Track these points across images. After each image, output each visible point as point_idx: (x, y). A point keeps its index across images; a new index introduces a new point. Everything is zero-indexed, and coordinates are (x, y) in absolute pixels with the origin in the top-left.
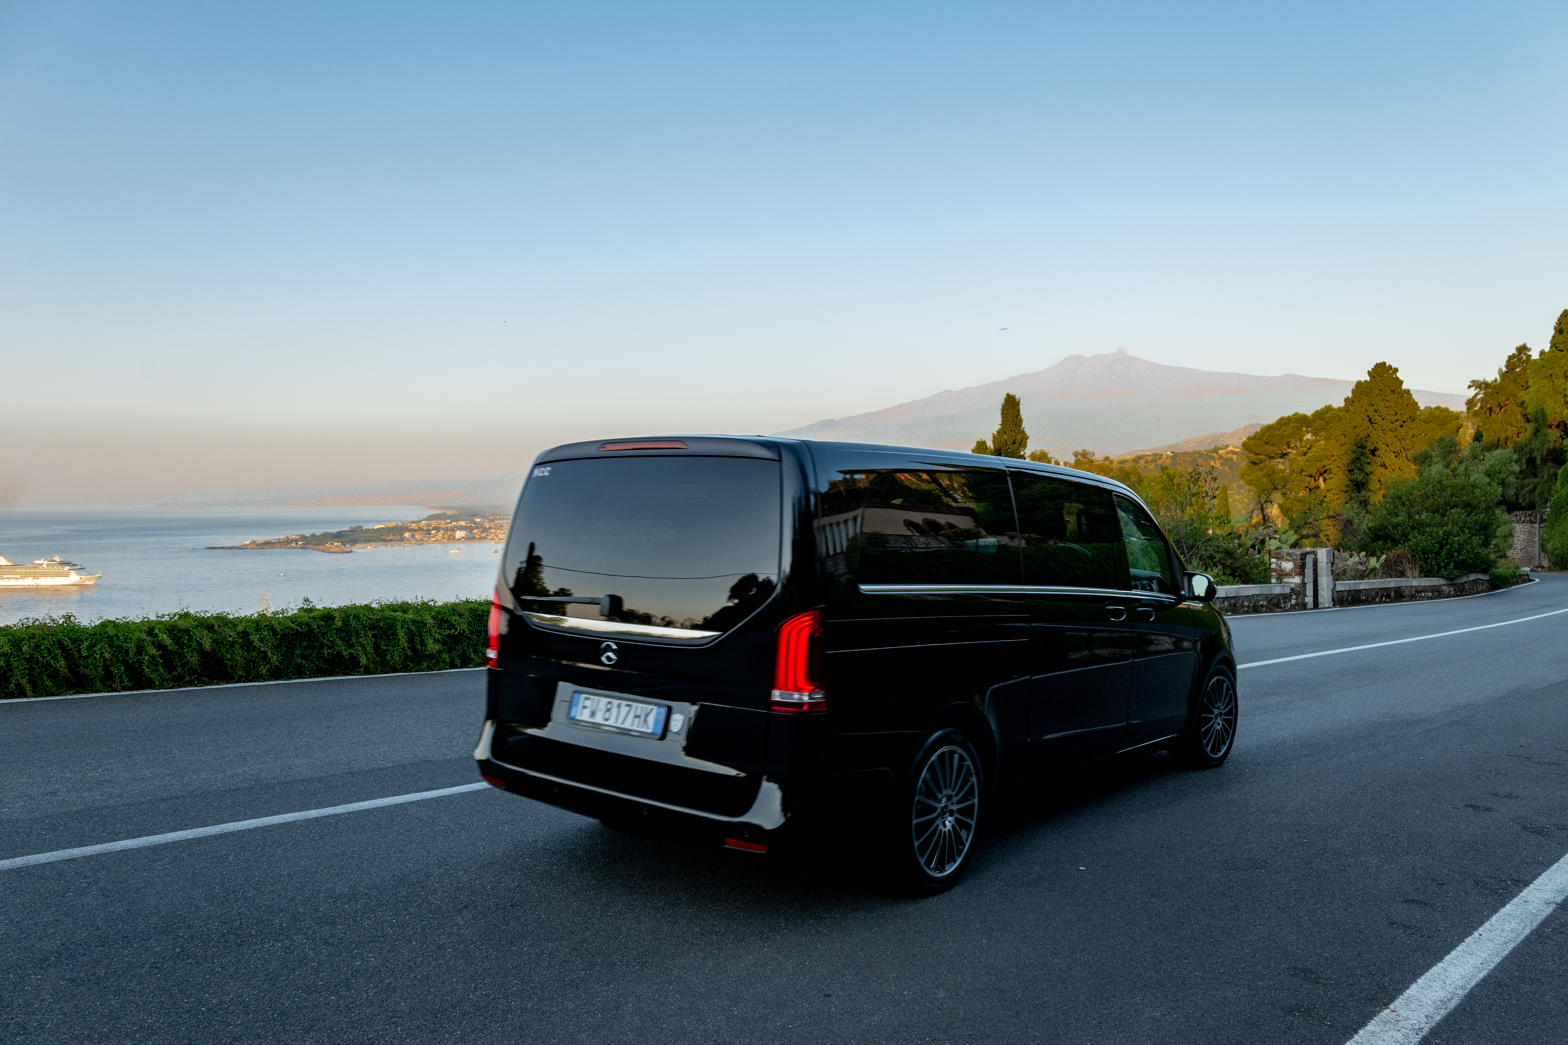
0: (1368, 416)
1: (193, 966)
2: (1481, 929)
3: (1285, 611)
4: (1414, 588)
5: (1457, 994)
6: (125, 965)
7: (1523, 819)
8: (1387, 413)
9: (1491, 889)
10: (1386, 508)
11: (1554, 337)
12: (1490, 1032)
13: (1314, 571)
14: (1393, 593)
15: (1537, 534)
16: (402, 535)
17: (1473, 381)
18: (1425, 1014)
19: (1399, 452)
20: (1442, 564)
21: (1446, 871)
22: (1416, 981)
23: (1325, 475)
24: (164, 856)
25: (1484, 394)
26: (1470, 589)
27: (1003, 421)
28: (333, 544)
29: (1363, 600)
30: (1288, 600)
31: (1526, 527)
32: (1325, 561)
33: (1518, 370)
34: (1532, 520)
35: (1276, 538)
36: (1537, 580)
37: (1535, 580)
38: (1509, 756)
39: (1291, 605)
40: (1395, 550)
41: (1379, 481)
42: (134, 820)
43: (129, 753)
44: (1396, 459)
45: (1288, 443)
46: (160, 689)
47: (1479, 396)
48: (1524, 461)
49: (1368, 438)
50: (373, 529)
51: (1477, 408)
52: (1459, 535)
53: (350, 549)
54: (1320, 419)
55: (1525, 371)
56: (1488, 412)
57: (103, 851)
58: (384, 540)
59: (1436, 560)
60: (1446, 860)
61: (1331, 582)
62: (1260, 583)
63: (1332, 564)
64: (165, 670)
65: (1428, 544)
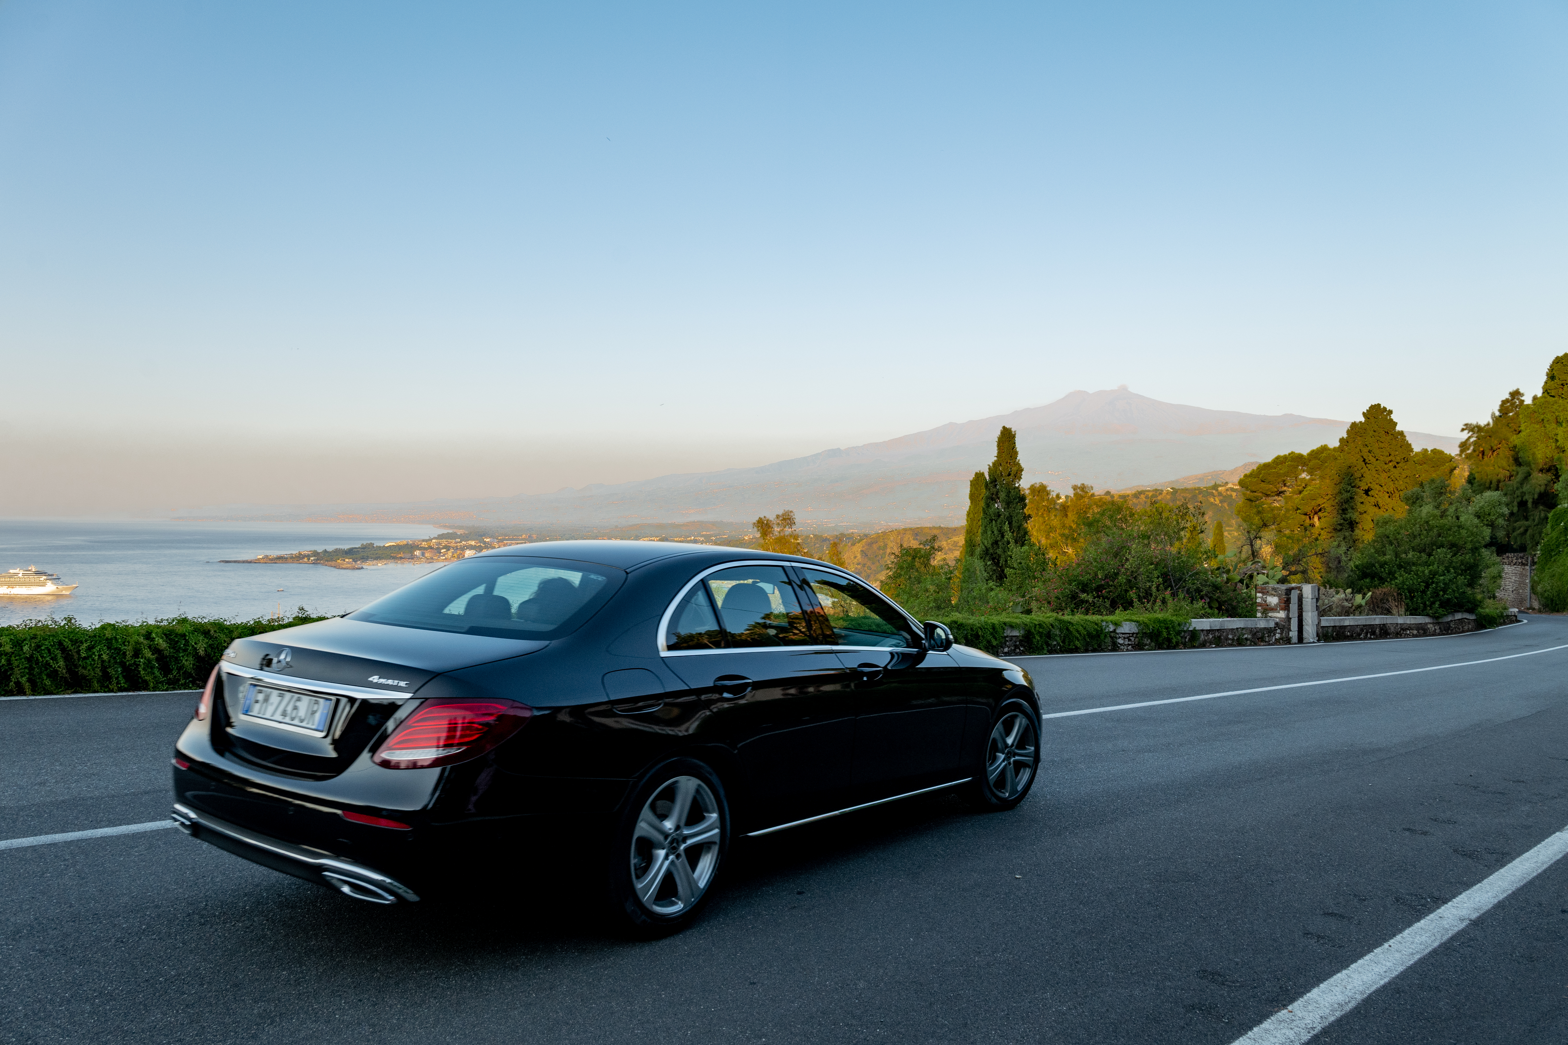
0: (1363, 457)
1: (156, 941)
2: (1392, 941)
3: (1269, 645)
4: (1399, 626)
5: (1356, 998)
6: (92, 938)
7: (1456, 842)
8: (1381, 453)
9: (1410, 906)
10: (1374, 546)
11: (1546, 383)
12: (1379, 1032)
13: (1298, 606)
14: (1378, 630)
15: (1529, 576)
16: (412, 553)
17: (1466, 425)
18: (1321, 1015)
19: (1393, 492)
20: (1427, 602)
21: (1370, 888)
22: (1318, 986)
23: (1320, 513)
24: (141, 843)
25: (1477, 437)
26: (1455, 628)
27: (998, 453)
28: (344, 561)
29: (1348, 636)
30: (1272, 634)
31: (1518, 569)
32: (1310, 596)
33: (1511, 414)
34: (1524, 562)
35: (1264, 574)
36: (1525, 621)
37: (1523, 621)
38: (1457, 784)
39: (1276, 639)
40: (1382, 587)
41: (1372, 520)
42: (117, 810)
43: (119, 749)
44: (1389, 500)
45: (1284, 481)
46: (155, 691)
47: (1472, 440)
48: (1515, 503)
49: (1362, 478)
50: (384, 546)
51: (1469, 452)
52: (1445, 575)
53: (361, 566)
54: (1316, 458)
55: (1518, 416)
56: (1481, 455)
57: (84, 837)
58: (394, 558)
59: (1422, 598)
60: (1372, 878)
61: (1316, 618)
62: (1246, 617)
63: (1317, 600)
64: (161, 673)
65: (1414, 583)
